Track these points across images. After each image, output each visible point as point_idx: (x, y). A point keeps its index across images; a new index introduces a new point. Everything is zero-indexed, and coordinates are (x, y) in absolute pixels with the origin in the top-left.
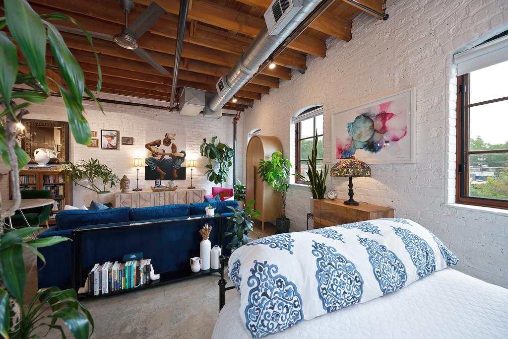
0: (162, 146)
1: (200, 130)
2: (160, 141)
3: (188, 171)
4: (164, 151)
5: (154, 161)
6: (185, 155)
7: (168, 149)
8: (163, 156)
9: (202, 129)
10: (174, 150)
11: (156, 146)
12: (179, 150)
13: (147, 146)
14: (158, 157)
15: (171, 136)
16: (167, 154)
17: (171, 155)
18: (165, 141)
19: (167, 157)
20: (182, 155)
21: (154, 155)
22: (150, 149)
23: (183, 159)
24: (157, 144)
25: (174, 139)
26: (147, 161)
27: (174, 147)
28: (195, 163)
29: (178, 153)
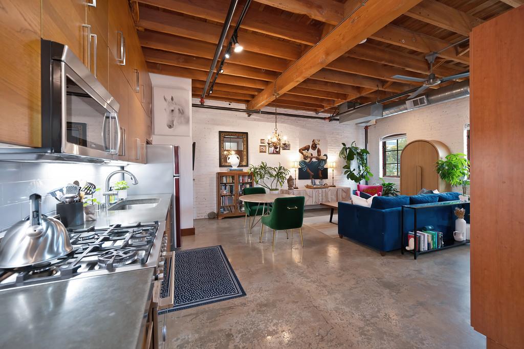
0: (311, 151)
1: (337, 136)
2: (309, 146)
3: (330, 171)
4: (312, 155)
5: (305, 163)
6: (327, 158)
7: (315, 153)
8: (311, 159)
9: (338, 134)
10: (319, 154)
11: (306, 151)
12: (322, 154)
13: (300, 151)
14: (308, 160)
15: (316, 142)
16: (314, 157)
17: (317, 158)
18: (312, 146)
19: (314, 160)
20: (325, 158)
21: (305, 159)
22: (302, 153)
23: (325, 161)
24: (307, 148)
25: (319, 144)
26: (300, 163)
27: (319, 151)
28: (334, 165)
29: (322, 157)
